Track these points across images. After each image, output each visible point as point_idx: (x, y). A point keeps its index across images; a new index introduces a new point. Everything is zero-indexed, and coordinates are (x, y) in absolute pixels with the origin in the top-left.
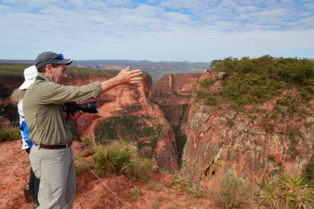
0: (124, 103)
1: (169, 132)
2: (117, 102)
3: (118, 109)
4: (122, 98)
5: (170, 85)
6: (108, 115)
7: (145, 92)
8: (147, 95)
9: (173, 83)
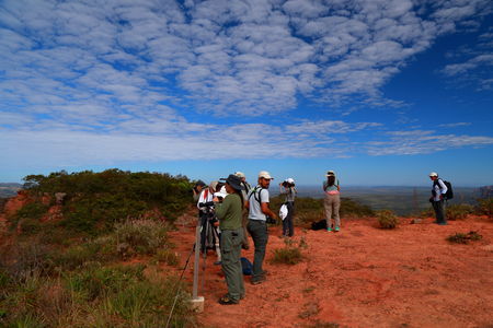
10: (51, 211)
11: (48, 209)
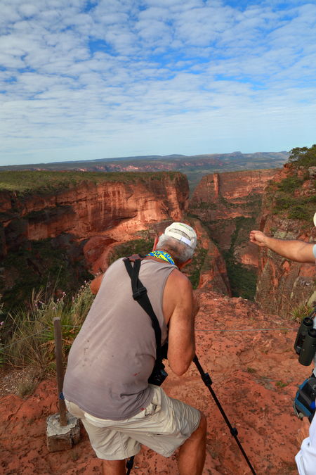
0: (148, 219)
1: (217, 260)
2: (139, 218)
3: (141, 228)
4: (145, 213)
5: (216, 189)
6: (127, 238)
7: (179, 203)
8: (182, 206)
9: (219, 185)
10: (305, 185)
11: (302, 183)
